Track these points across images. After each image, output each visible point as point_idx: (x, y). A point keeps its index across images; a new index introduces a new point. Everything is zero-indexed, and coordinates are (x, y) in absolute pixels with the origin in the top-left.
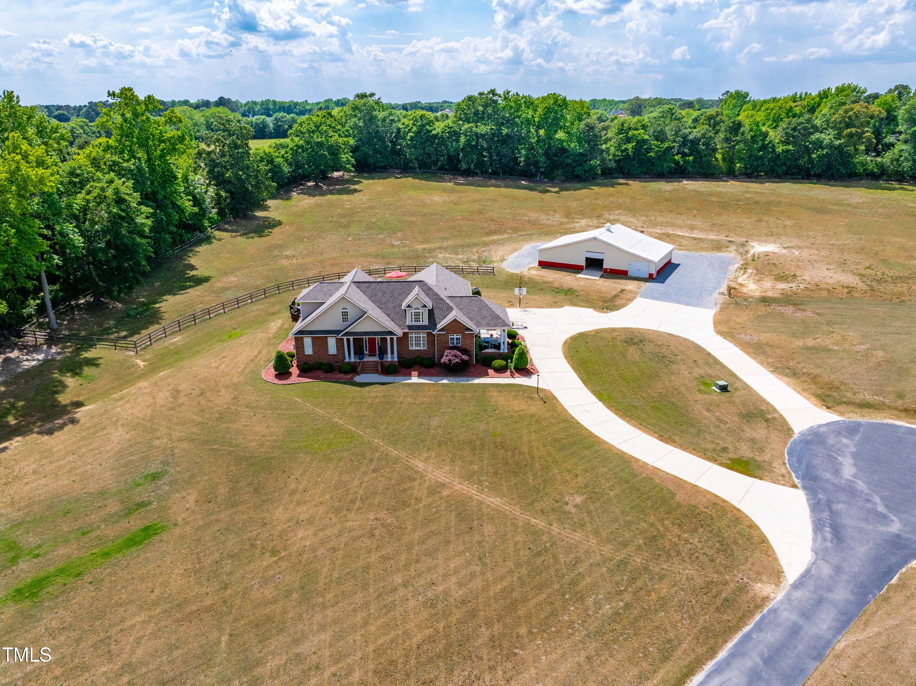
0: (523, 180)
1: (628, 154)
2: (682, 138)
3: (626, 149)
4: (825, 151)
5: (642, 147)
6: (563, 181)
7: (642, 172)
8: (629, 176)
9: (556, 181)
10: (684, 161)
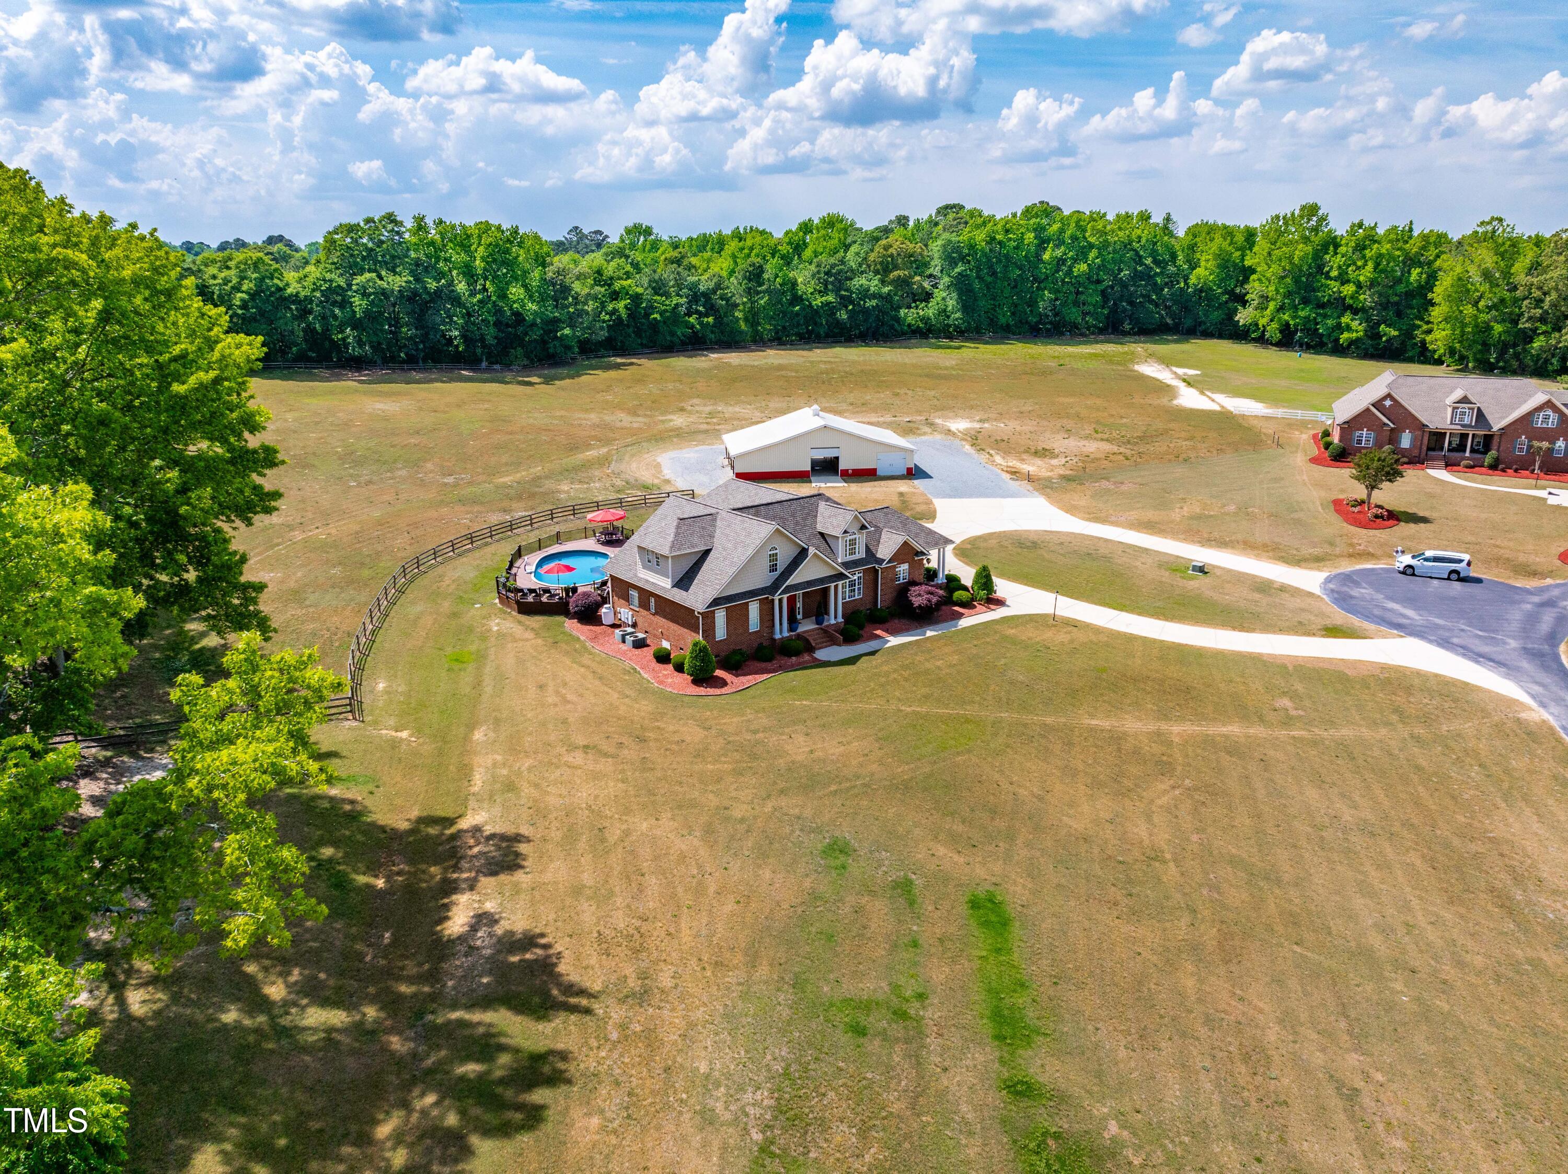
0: (464, 369)
1: (619, 318)
2: (690, 289)
3: (615, 311)
4: (874, 302)
5: (638, 305)
6: (525, 367)
7: (642, 344)
8: (624, 351)
9: (514, 367)
10: (701, 324)
